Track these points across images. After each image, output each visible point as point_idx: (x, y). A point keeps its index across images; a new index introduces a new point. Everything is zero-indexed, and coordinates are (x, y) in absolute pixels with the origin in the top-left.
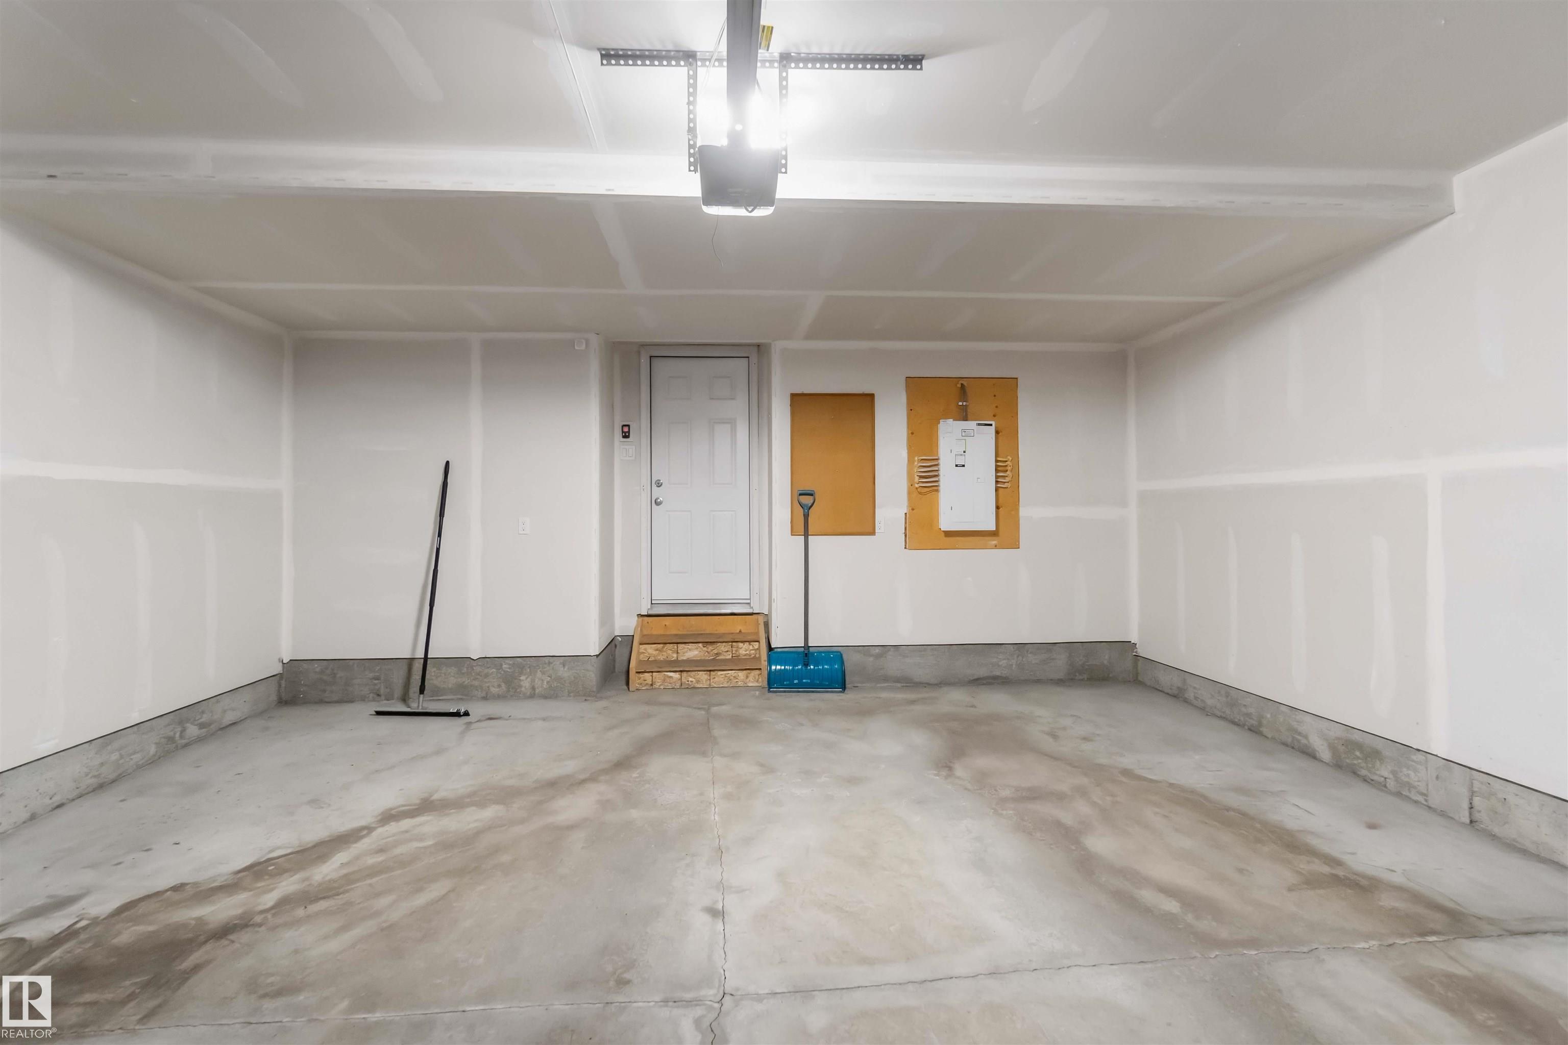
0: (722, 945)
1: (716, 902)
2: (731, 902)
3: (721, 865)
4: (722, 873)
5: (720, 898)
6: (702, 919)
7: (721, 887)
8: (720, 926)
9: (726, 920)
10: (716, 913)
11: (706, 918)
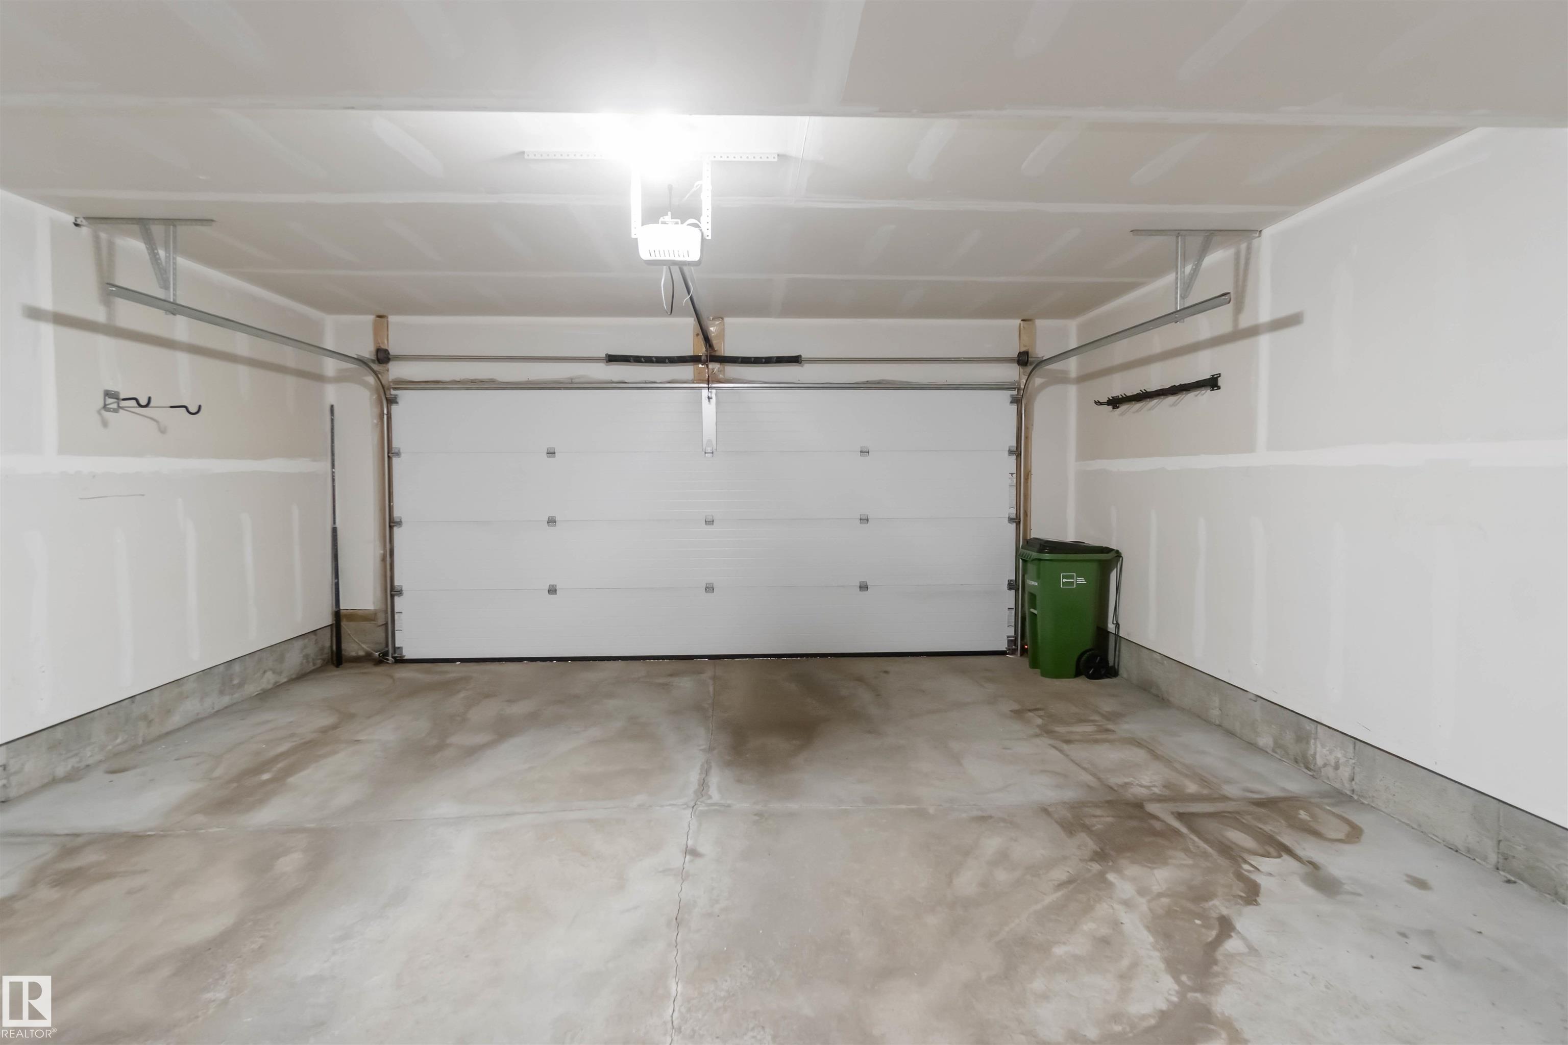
0: (691, 831)
1: (691, 861)
2: (677, 860)
3: (680, 901)
4: (681, 891)
5: (686, 866)
6: (706, 847)
7: (683, 876)
8: (690, 843)
9: (685, 847)
10: (693, 853)
11: (701, 849)
